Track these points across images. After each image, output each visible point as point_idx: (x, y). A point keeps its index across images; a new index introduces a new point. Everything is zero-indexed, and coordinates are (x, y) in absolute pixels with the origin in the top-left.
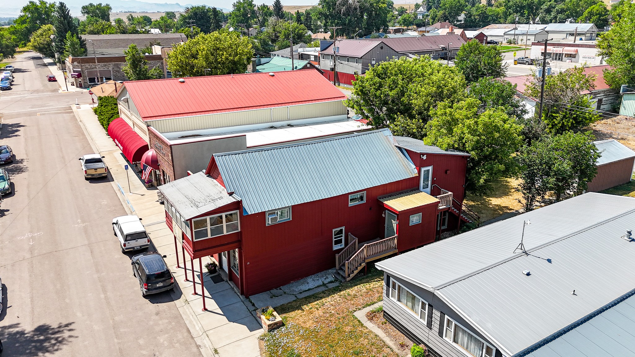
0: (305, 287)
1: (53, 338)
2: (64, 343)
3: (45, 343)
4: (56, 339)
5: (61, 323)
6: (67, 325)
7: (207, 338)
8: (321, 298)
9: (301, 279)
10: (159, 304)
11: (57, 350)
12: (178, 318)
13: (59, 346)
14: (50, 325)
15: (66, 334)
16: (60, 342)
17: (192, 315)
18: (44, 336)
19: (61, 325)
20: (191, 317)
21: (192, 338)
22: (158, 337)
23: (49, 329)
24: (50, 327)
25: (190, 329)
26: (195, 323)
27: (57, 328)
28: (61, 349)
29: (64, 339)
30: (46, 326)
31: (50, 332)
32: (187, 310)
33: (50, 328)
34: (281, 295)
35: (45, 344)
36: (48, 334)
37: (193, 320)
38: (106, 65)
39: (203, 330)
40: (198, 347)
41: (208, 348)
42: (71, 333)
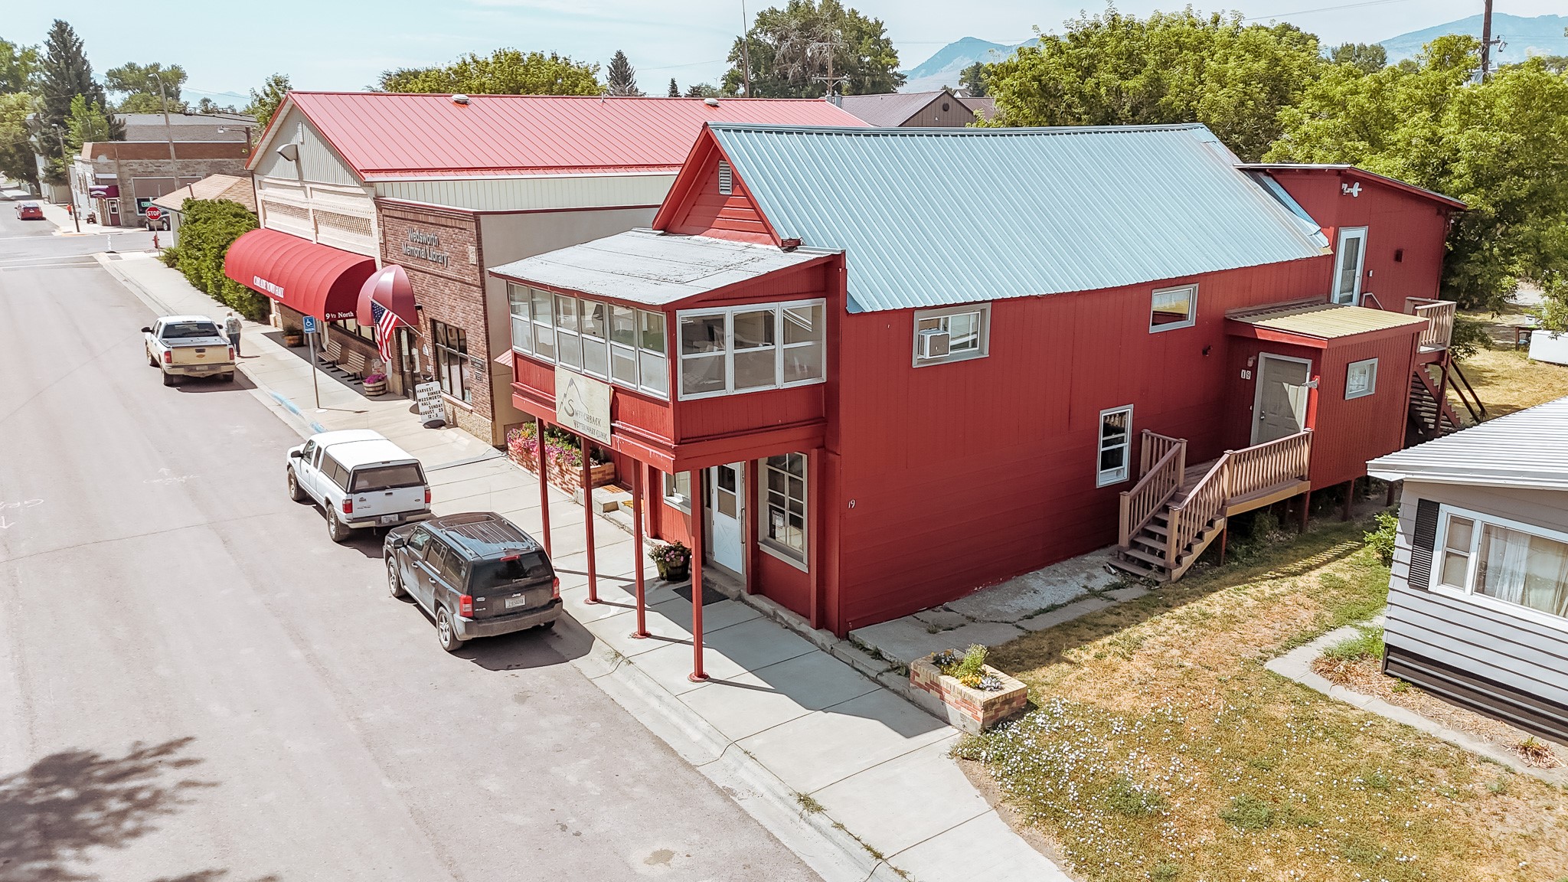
0: (1032, 603)
1: (112, 794)
2: (159, 807)
3: (78, 812)
4: (129, 795)
5: (138, 743)
6: (166, 749)
7: (750, 763)
8: (1117, 627)
9: (1005, 580)
10: (516, 672)
11: (135, 833)
12: (607, 709)
13: (141, 819)
14: (91, 753)
15: (167, 778)
16: (146, 805)
17: (659, 698)
18: (76, 787)
19: (142, 748)
20: (654, 703)
21: (691, 767)
22: (554, 770)
23: (92, 765)
24: (94, 757)
25: (665, 738)
26: (675, 719)
27: (124, 760)
28: (153, 829)
29: (158, 794)
30: (79, 754)
31: (100, 773)
32: (630, 685)
33: (94, 761)
34: (963, 625)
35: (80, 816)
36: (89, 779)
37: (665, 711)
38: (187, 166)
39: (721, 740)
40: (726, 794)
41: (768, 796)
42: (185, 773)
